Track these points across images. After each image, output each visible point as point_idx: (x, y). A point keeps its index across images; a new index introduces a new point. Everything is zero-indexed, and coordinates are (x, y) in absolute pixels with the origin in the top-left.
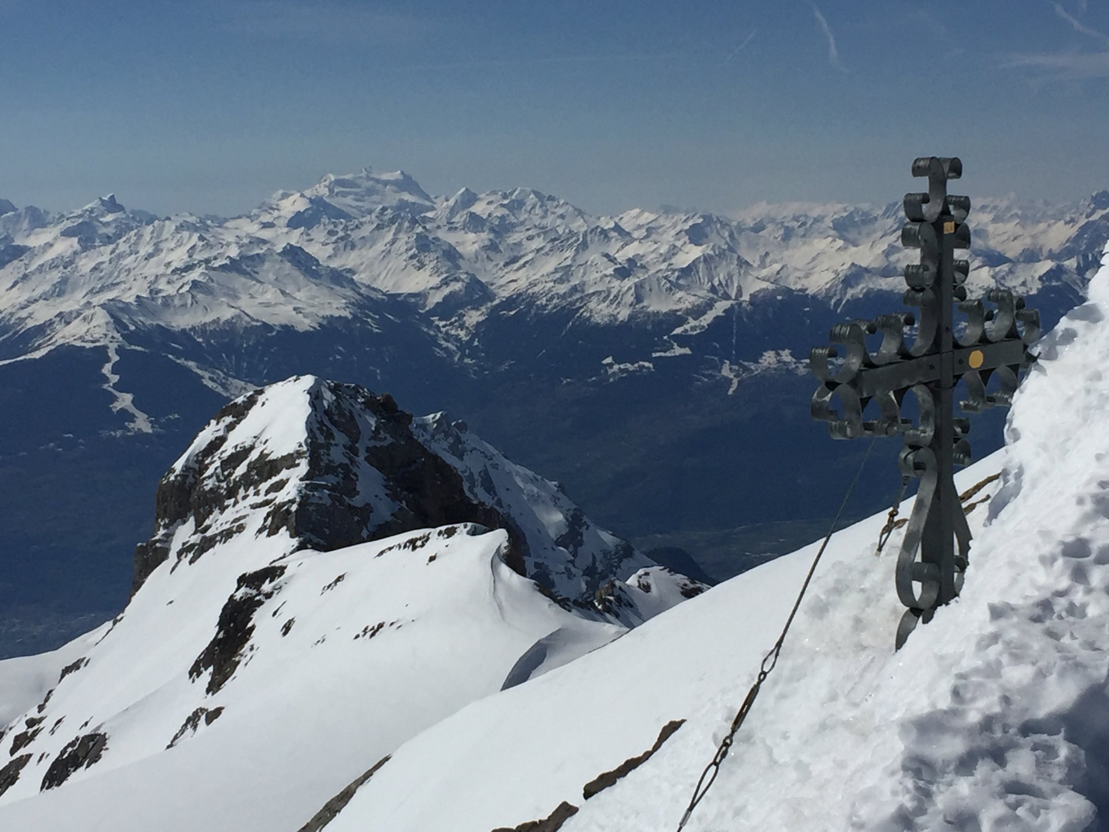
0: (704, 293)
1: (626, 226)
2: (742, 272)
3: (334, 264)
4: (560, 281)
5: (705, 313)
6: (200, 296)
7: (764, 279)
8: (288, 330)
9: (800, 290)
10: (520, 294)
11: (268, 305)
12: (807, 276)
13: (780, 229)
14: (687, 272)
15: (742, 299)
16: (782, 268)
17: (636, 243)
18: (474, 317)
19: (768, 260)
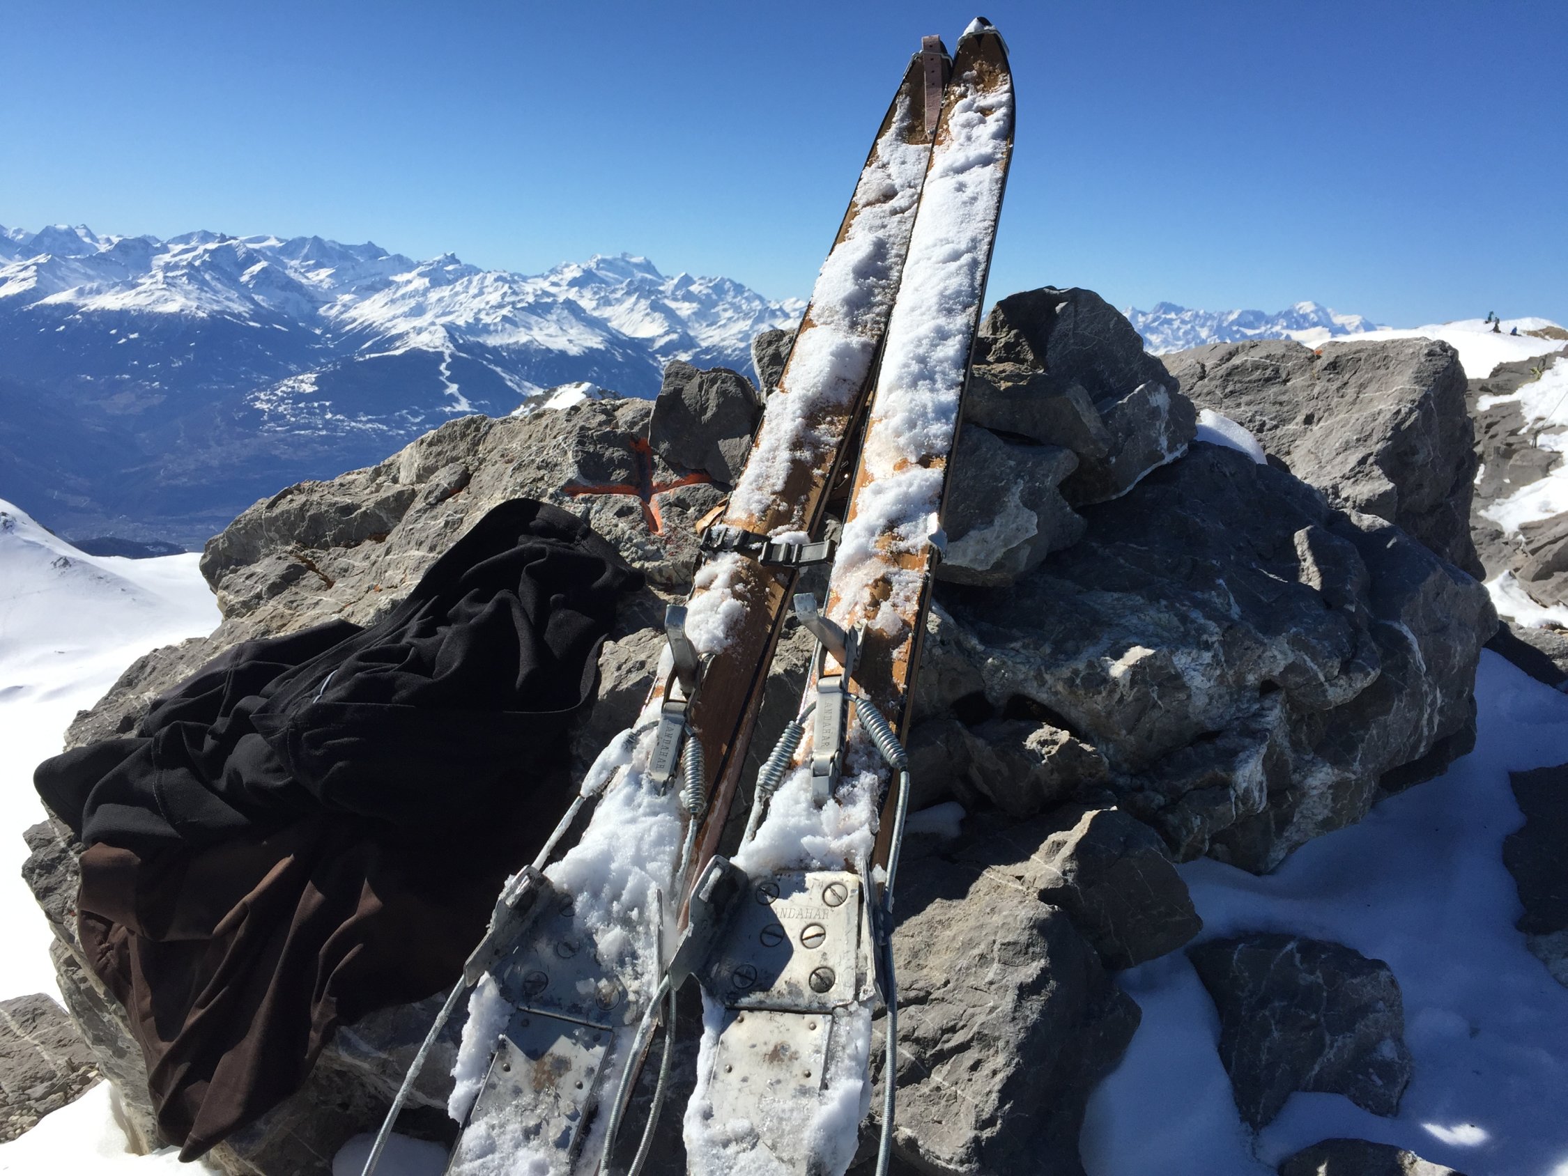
1: (787, 309)
3: (596, 314)
6: (507, 325)
8: (563, 354)
10: (714, 346)
11: (551, 336)
18: (684, 357)
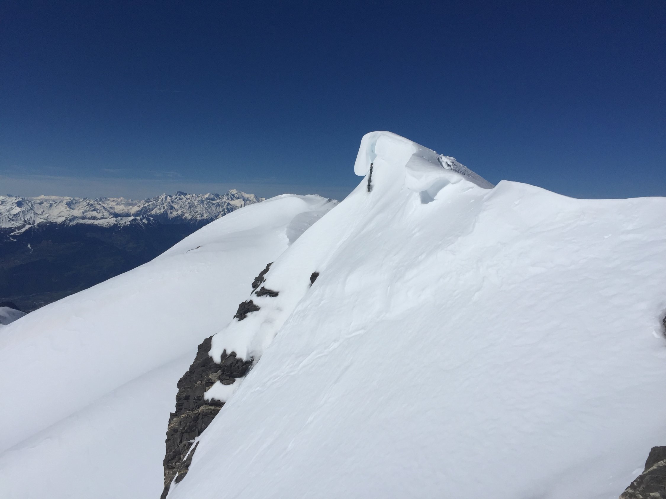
0: (21, 222)
2: (35, 216)
5: (22, 228)
7: (42, 219)
9: (55, 222)
12: (57, 218)
13: (48, 204)
14: (16, 215)
15: (35, 225)
16: (49, 216)
19: (44, 213)
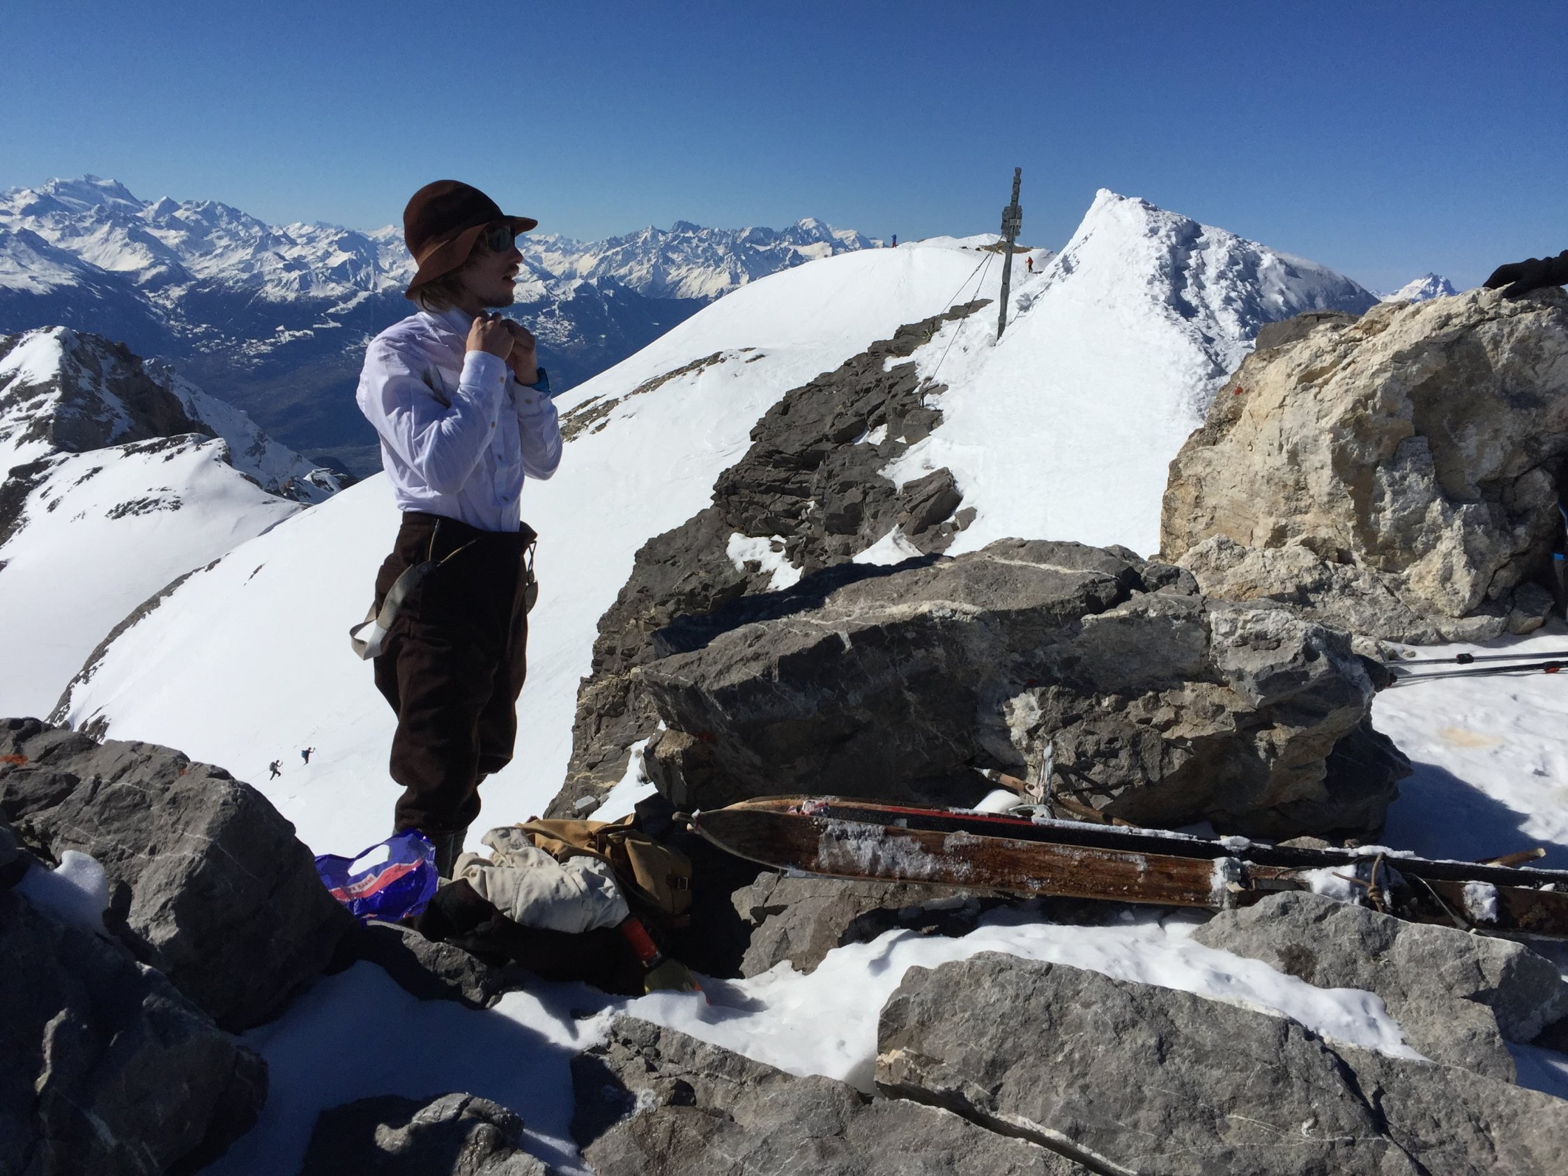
0: (350, 285)
1: (293, 235)
2: (377, 273)
4: (243, 270)
5: (351, 299)
7: (393, 278)
8: (25, 293)
10: (212, 278)
11: (7, 273)
14: (337, 270)
15: (377, 291)
17: (299, 247)
18: (177, 292)
19: (395, 266)
